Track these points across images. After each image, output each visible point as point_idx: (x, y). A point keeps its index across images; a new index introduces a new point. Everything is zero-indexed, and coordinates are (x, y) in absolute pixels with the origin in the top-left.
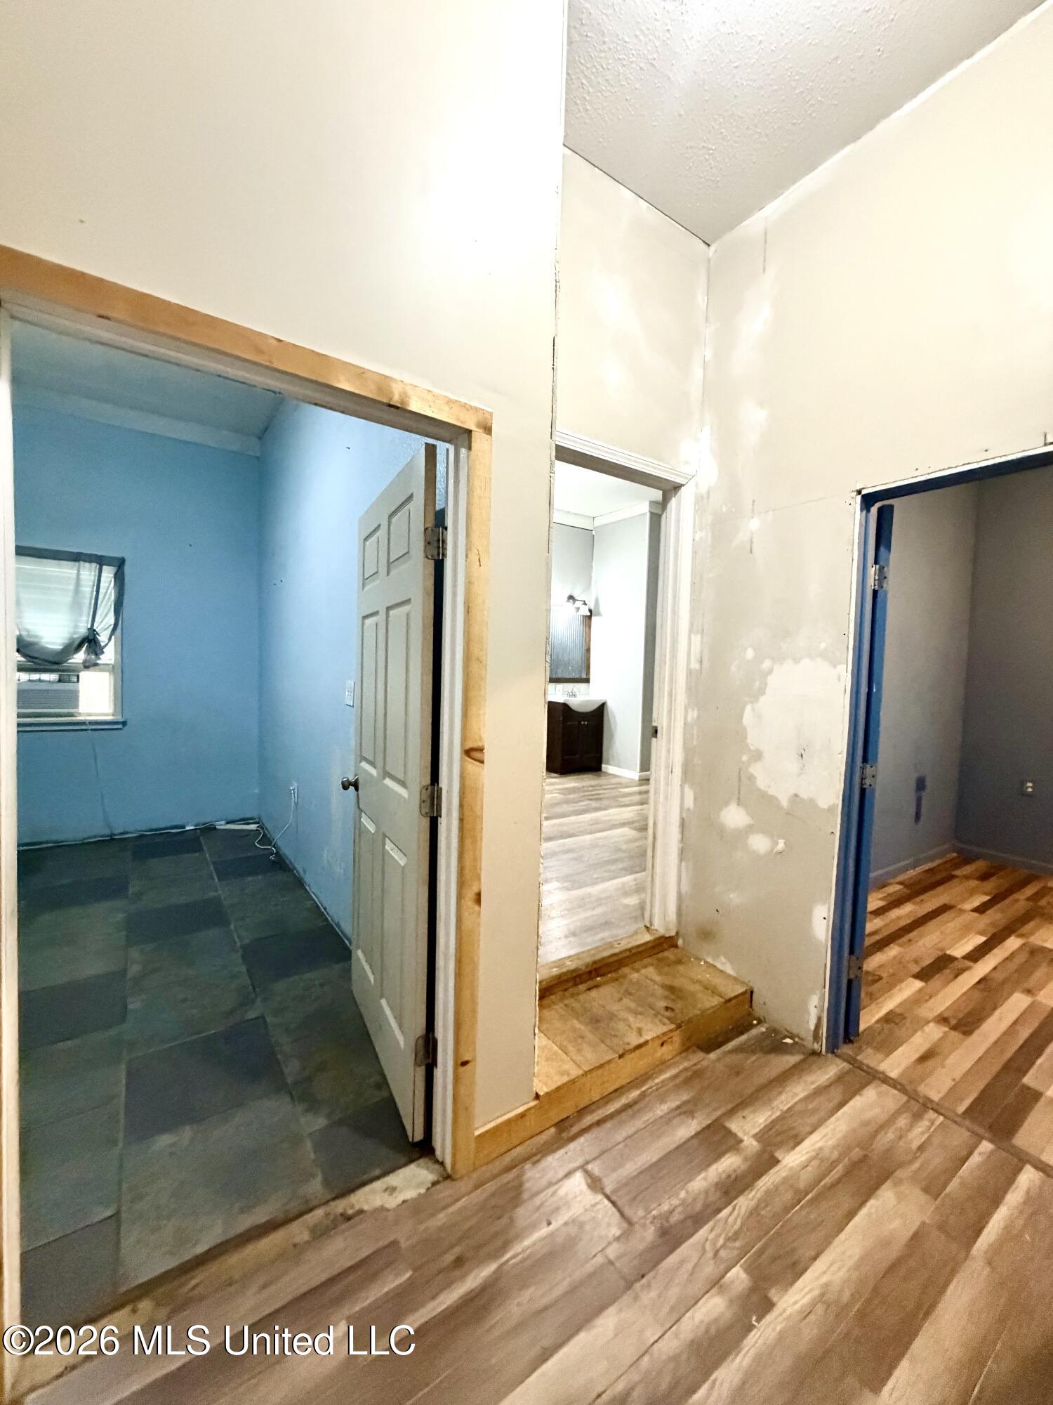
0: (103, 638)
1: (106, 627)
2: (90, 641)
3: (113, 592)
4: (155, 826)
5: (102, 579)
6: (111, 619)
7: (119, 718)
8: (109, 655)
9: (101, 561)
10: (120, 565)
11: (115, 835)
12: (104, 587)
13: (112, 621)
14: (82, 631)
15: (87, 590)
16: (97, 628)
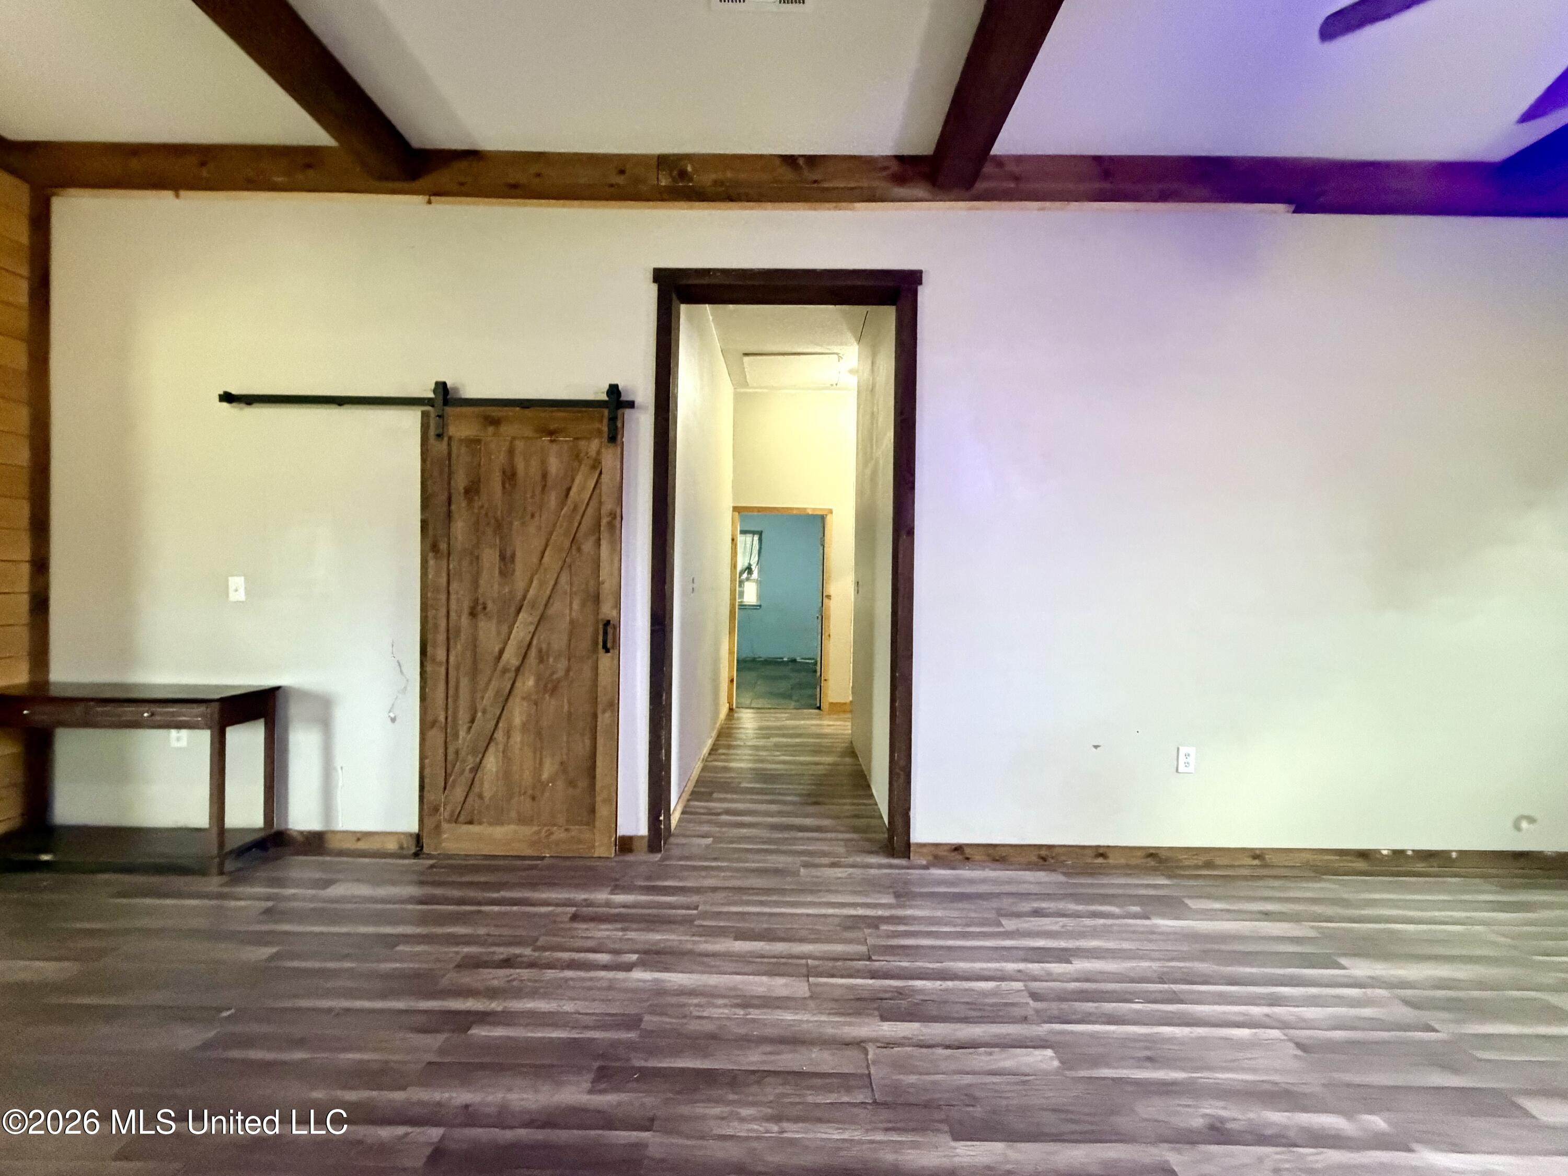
0: (753, 567)
1: (755, 562)
2: (749, 568)
3: (758, 546)
5: (755, 541)
6: (756, 558)
7: (759, 604)
8: (755, 575)
9: (753, 533)
10: (760, 534)
14: (746, 565)
15: (748, 546)
16: (752, 563)
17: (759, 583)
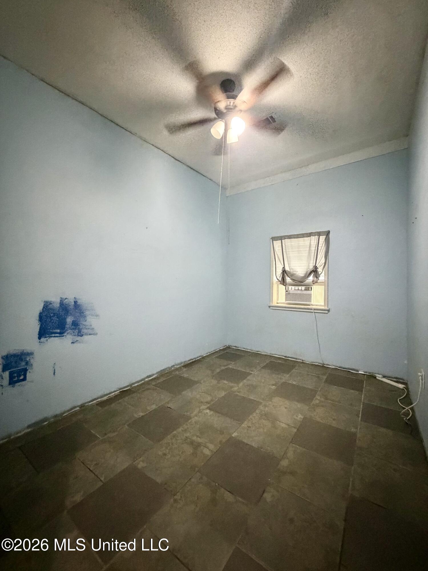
0: (320, 270)
1: (321, 264)
2: (315, 271)
3: (324, 248)
4: (343, 366)
5: (320, 243)
6: (323, 261)
7: (326, 308)
8: (322, 278)
9: (319, 234)
10: (327, 235)
11: (324, 364)
12: (320, 246)
13: (324, 262)
14: (311, 267)
15: (313, 249)
16: (318, 266)
17: (327, 285)
